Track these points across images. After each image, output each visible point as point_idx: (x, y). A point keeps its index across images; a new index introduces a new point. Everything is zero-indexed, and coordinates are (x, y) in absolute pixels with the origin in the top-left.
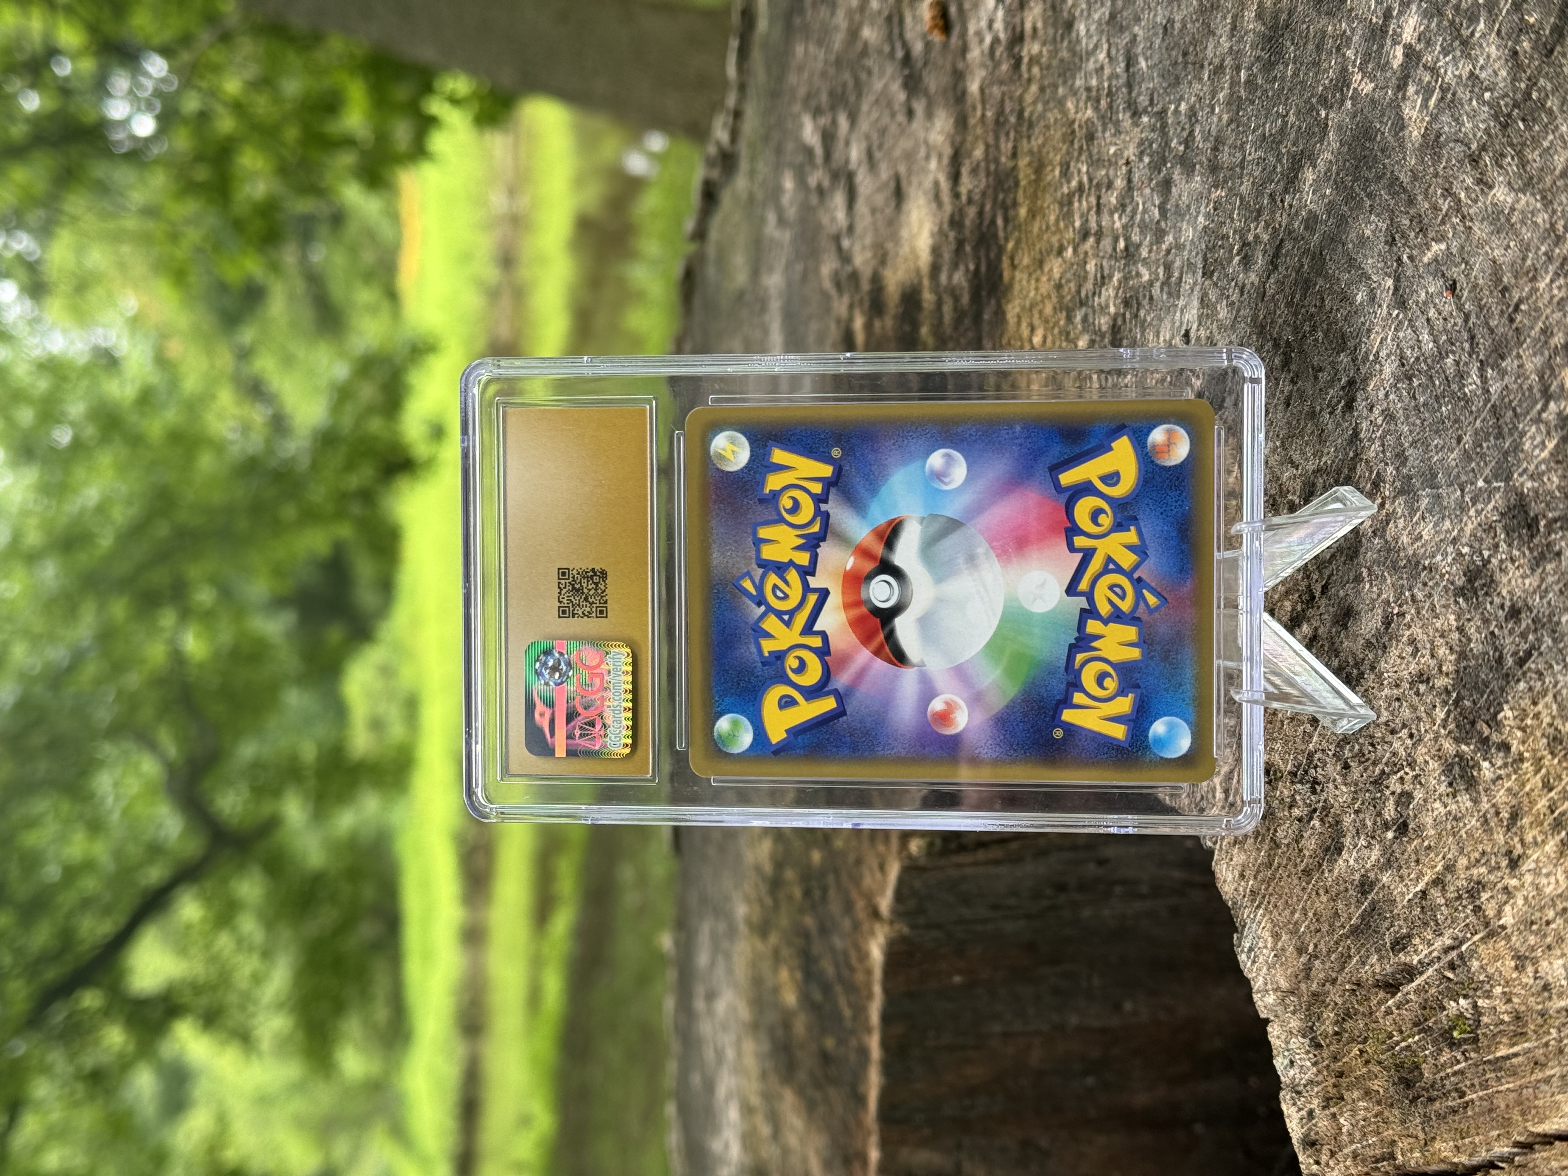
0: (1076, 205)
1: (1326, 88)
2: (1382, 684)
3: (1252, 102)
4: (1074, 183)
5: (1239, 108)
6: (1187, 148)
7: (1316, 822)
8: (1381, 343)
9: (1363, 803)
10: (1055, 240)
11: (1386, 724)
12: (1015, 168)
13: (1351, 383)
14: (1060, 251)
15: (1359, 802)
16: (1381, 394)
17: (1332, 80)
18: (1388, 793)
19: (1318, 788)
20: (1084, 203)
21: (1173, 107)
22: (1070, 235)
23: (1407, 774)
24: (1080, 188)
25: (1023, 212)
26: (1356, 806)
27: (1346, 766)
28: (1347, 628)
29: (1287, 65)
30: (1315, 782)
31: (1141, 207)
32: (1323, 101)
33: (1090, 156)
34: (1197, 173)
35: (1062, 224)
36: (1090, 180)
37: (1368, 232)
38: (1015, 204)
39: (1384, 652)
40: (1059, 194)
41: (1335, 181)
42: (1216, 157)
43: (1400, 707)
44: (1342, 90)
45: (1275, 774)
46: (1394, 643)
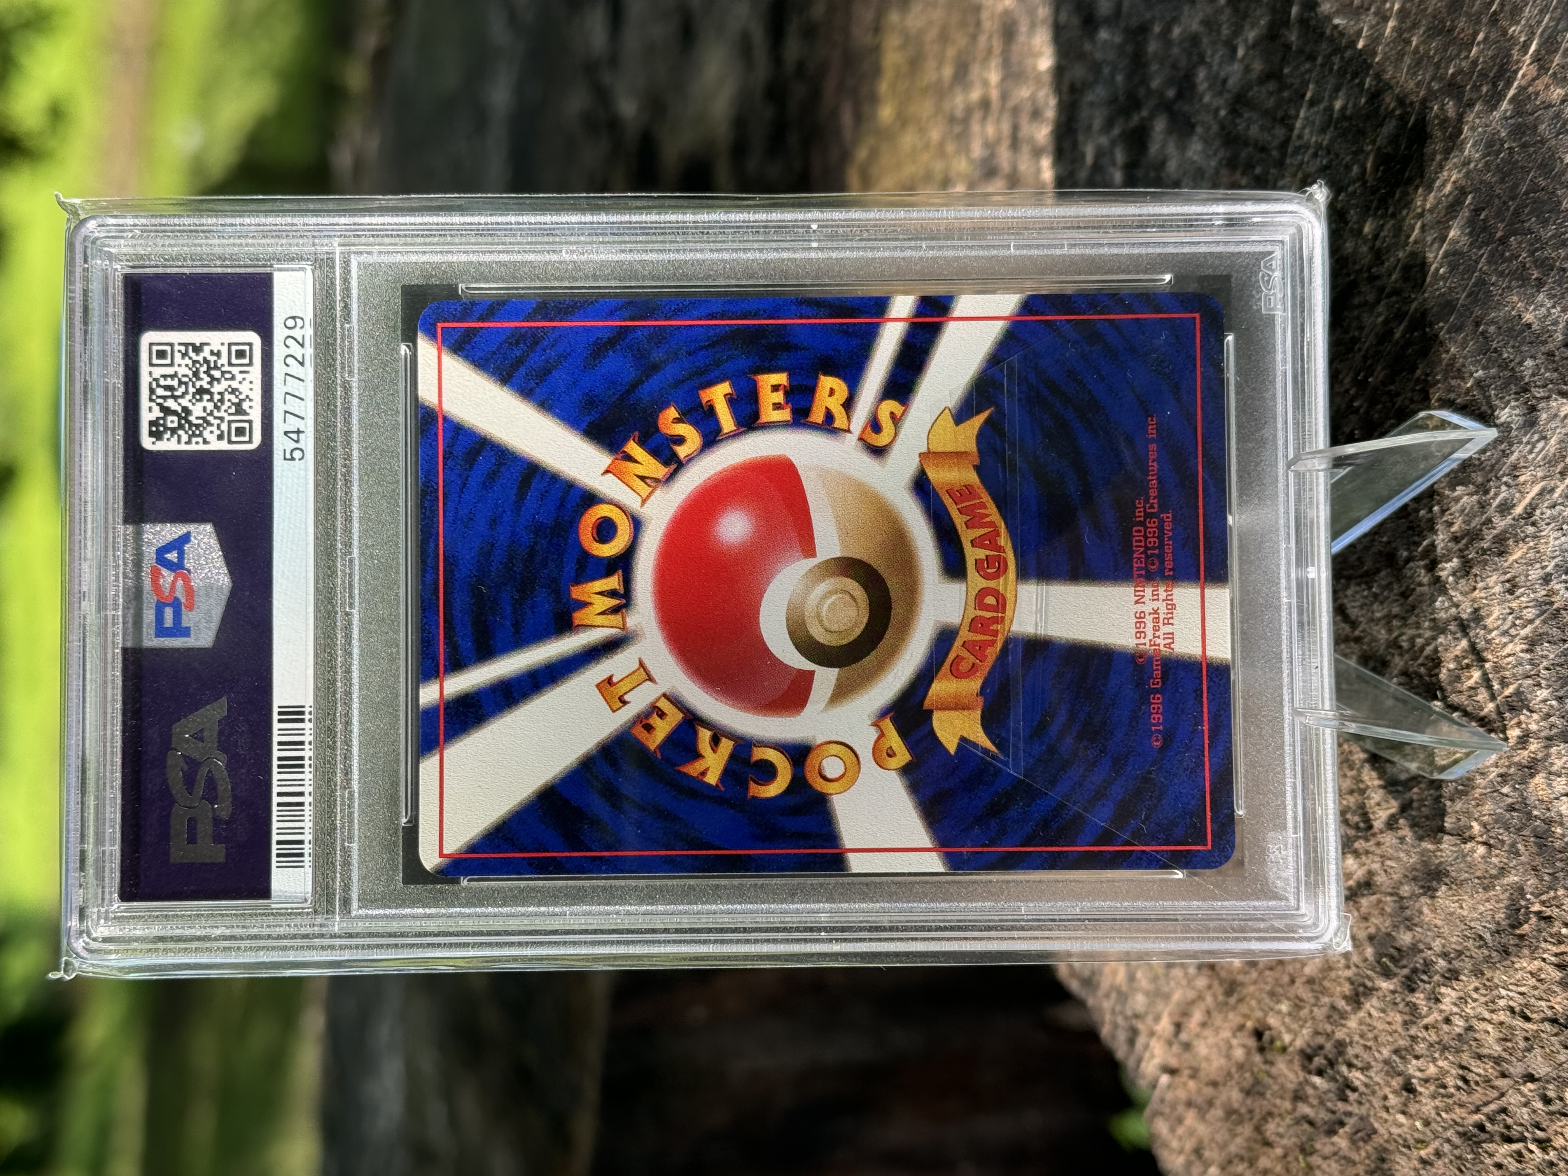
0: (976, 127)
1: (1459, 71)
2: (1493, 1002)
3: (1312, 58)
4: (975, 95)
5: (1284, 60)
6: (1180, 96)
7: (1341, 1141)
8: (1541, 493)
9: (1438, 1154)
10: (938, 166)
11: (1497, 1061)
12: (876, 50)
13: (1474, 536)
14: (946, 183)
15: (1430, 1149)
16: (1535, 573)
17: (1475, 63)
18: (1488, 1161)
19: (1352, 1096)
20: (990, 130)
21: (1157, 29)
22: (961, 165)
23: (1532, 1152)
24: (985, 104)
25: (886, 113)
26: (1423, 1153)
27: (1408, 1088)
28: (1433, 897)
29: (1386, 19)
30: (1349, 1086)
31: (1089, 158)
32: (1454, 88)
33: (1006, 64)
34: (1195, 138)
35: (950, 148)
36: (1004, 96)
37: (1528, 317)
38: (874, 99)
39: (1506, 959)
40: (947, 106)
41: (1471, 222)
42: (1237, 125)
43: (1529, 1050)
44: (1495, 85)
45: (1272, 1041)
46: (1526, 951)
